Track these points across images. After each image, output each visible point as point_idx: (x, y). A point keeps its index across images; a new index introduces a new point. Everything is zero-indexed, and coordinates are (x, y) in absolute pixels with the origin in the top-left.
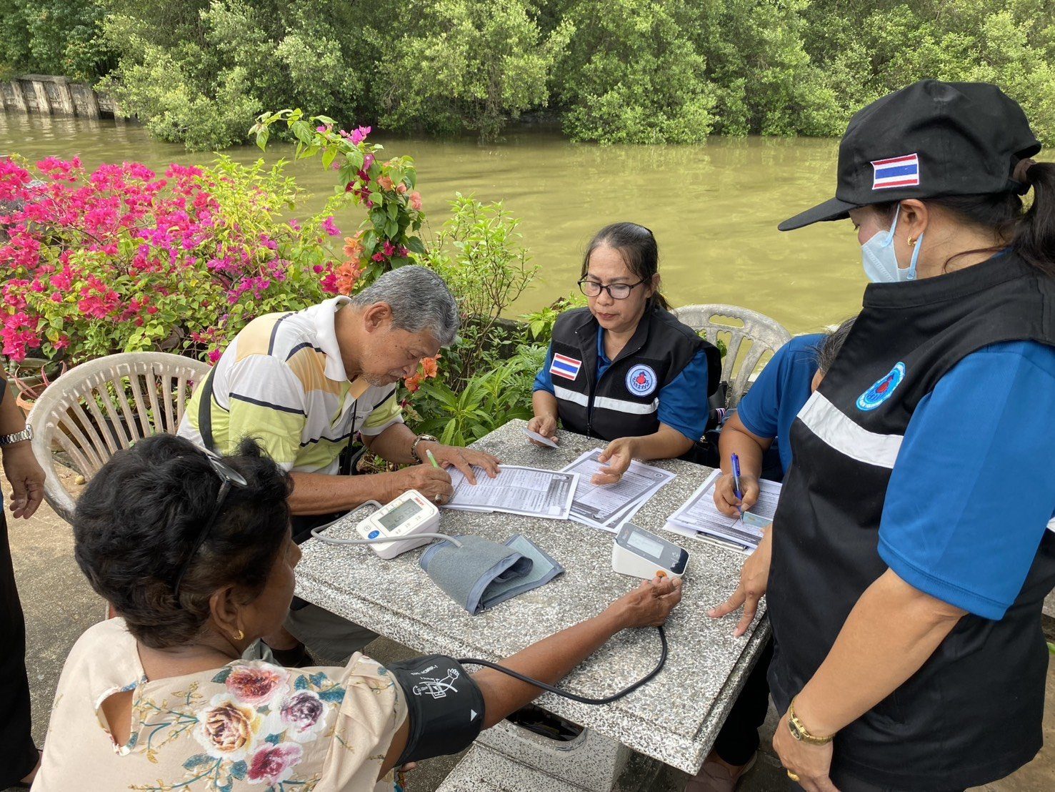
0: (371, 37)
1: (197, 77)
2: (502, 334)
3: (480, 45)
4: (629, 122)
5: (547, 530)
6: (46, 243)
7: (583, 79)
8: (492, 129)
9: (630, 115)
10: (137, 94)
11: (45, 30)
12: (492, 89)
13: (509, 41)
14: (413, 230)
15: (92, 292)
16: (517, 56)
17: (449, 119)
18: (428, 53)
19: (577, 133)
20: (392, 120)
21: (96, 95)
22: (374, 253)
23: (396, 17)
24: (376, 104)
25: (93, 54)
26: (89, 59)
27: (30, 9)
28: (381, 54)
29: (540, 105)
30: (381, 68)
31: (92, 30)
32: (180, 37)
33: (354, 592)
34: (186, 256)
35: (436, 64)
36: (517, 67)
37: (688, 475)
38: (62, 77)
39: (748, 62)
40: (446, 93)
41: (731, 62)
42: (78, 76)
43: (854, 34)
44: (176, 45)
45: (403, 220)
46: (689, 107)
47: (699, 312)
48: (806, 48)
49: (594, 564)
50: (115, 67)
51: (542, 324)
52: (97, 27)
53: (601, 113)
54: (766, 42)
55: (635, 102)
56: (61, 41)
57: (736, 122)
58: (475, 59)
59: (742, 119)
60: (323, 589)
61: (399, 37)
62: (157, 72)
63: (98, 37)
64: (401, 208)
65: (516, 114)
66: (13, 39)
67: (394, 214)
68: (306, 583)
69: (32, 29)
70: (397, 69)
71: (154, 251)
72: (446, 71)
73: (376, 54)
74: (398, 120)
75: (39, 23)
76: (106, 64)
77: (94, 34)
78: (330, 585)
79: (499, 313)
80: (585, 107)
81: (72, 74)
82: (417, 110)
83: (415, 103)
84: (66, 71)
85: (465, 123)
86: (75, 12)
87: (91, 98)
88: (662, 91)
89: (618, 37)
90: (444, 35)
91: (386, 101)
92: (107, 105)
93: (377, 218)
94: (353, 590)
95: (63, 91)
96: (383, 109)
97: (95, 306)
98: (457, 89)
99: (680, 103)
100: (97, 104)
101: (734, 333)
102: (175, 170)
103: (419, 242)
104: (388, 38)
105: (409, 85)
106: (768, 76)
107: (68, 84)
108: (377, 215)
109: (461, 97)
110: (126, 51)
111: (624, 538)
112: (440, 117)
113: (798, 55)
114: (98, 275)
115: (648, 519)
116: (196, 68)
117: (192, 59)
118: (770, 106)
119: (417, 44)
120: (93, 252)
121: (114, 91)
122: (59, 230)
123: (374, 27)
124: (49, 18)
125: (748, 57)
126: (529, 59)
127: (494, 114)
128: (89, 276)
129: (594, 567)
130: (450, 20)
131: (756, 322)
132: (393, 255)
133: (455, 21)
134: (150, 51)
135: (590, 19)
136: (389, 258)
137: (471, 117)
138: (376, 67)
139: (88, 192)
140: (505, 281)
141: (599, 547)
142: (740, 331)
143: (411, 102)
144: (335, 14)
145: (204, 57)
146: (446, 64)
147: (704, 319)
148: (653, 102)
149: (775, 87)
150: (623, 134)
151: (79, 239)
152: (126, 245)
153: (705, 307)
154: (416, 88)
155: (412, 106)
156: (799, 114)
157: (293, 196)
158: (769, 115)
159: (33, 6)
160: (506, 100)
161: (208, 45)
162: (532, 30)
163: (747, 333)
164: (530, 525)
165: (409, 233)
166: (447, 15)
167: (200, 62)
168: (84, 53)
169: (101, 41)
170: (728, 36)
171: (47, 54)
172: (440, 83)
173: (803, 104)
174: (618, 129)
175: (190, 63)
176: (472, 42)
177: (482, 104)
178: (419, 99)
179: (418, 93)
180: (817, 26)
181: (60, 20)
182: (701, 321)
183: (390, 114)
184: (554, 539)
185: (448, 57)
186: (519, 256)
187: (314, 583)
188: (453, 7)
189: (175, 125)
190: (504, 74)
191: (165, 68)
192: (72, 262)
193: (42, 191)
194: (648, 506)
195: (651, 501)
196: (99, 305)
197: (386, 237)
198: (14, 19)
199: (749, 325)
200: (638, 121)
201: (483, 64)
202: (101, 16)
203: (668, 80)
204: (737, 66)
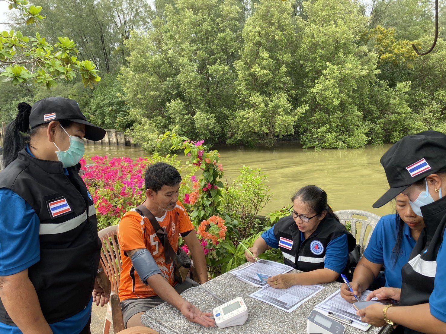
0: (225, 111)
1: (160, 128)
2: (259, 222)
3: (266, 112)
4: (330, 139)
5: (262, 308)
6: (92, 187)
7: (309, 123)
8: (271, 143)
9: (330, 137)
10: (138, 135)
11: (110, 114)
12: (271, 128)
13: (279, 110)
14: (219, 178)
15: (103, 204)
16: (282, 115)
17: (253, 140)
18: (246, 116)
19: (306, 144)
20: (231, 141)
21: (125, 136)
22: (204, 187)
23: (235, 103)
24: (226, 135)
25: (125, 121)
26: (124, 123)
27: (106, 107)
28: (228, 117)
29: (291, 134)
30: (228, 122)
31: (126, 114)
32: (155, 115)
33: (172, 329)
34: (139, 190)
35: (249, 120)
36: (282, 120)
37: (333, 287)
38: (114, 130)
39: (382, 113)
40: (252, 131)
41: (375, 113)
42: (119, 129)
43: (430, 99)
44: (153, 118)
45: (215, 174)
46: (356, 132)
47: (347, 213)
48: (409, 106)
49: (281, 325)
50: (132, 125)
51: (275, 217)
52: (127, 112)
53: (318, 135)
54: (390, 104)
55: (332, 130)
56: (115, 117)
57: (378, 137)
58: (264, 118)
59: (381, 136)
60: (161, 327)
61: (235, 110)
62: (147, 127)
63: (128, 116)
64: (214, 170)
65: (281, 137)
66: (99, 117)
67: (211, 172)
68: (154, 324)
69: (106, 114)
70: (234, 122)
71: (127, 189)
72: (253, 123)
73: (226, 117)
74: (234, 141)
75: (108, 112)
76: (129, 125)
77: (126, 115)
78: (164, 325)
79: (257, 213)
80: (310, 133)
81: (118, 129)
82: (241, 137)
83: (240, 134)
84: (115, 128)
85: (260, 141)
86: (120, 108)
87: (123, 137)
88: (344, 126)
89: (324, 106)
90: (252, 109)
91: (229, 134)
92: (128, 139)
93: (206, 174)
94: (172, 328)
95: (114, 134)
96: (228, 137)
97: (103, 209)
98: (257, 129)
99: (353, 130)
100: (125, 139)
101: (363, 223)
102: (140, 160)
103: (222, 183)
104: (231, 111)
105: (238, 127)
106: (392, 118)
107: (116, 132)
108: (205, 173)
109: (258, 132)
110: (136, 120)
111: (312, 317)
112: (250, 139)
113: (406, 108)
114: (106, 198)
115: (310, 306)
116: (160, 125)
117: (159, 122)
118: (393, 129)
119: (242, 113)
120: (105, 189)
121: (131, 134)
122: (97, 182)
123: (225, 108)
124: (112, 110)
125: (382, 111)
126: (287, 117)
127: (271, 137)
128: (103, 198)
129: (281, 327)
130: (255, 103)
131: (373, 218)
132: (211, 189)
133: (257, 104)
134: (144, 120)
135: (311, 99)
136: (210, 190)
137: (262, 139)
138: (226, 122)
139: (107, 168)
140: (260, 199)
141: (284, 318)
142: (366, 222)
143: (239, 134)
144: (212, 104)
145: (163, 121)
146: (253, 120)
147: (350, 216)
148: (340, 130)
149: (396, 122)
150: (327, 144)
151: (103, 185)
152: (117, 186)
153: (350, 211)
154: (241, 129)
155: (239, 135)
156: (407, 132)
157: (181, 168)
158: (394, 134)
159: (107, 106)
160: (277, 132)
161: (165, 116)
162: (289, 106)
163: (369, 223)
164: (254, 305)
165: (218, 179)
166: (254, 101)
167: (162, 122)
168: (122, 121)
169: (128, 117)
170: (372, 103)
171: (110, 122)
172: (250, 127)
173: (409, 128)
174: (325, 142)
175: (159, 123)
176: (264, 111)
177: (267, 134)
178: (242, 133)
179: (241, 131)
180: (413, 96)
181: (115, 110)
182: (348, 217)
183: (231, 139)
184: (264, 313)
185: (254, 117)
186: (265, 189)
187: (158, 324)
188: (257, 99)
189: (151, 145)
190: (276, 122)
191: (149, 125)
192: (98, 193)
193: (92, 168)
194: (311, 300)
195: (313, 298)
196: (104, 209)
197: (209, 181)
198: (100, 111)
199: (370, 219)
200: (333, 138)
201: (267, 119)
202: (129, 109)
203: (346, 121)
204: (378, 114)
